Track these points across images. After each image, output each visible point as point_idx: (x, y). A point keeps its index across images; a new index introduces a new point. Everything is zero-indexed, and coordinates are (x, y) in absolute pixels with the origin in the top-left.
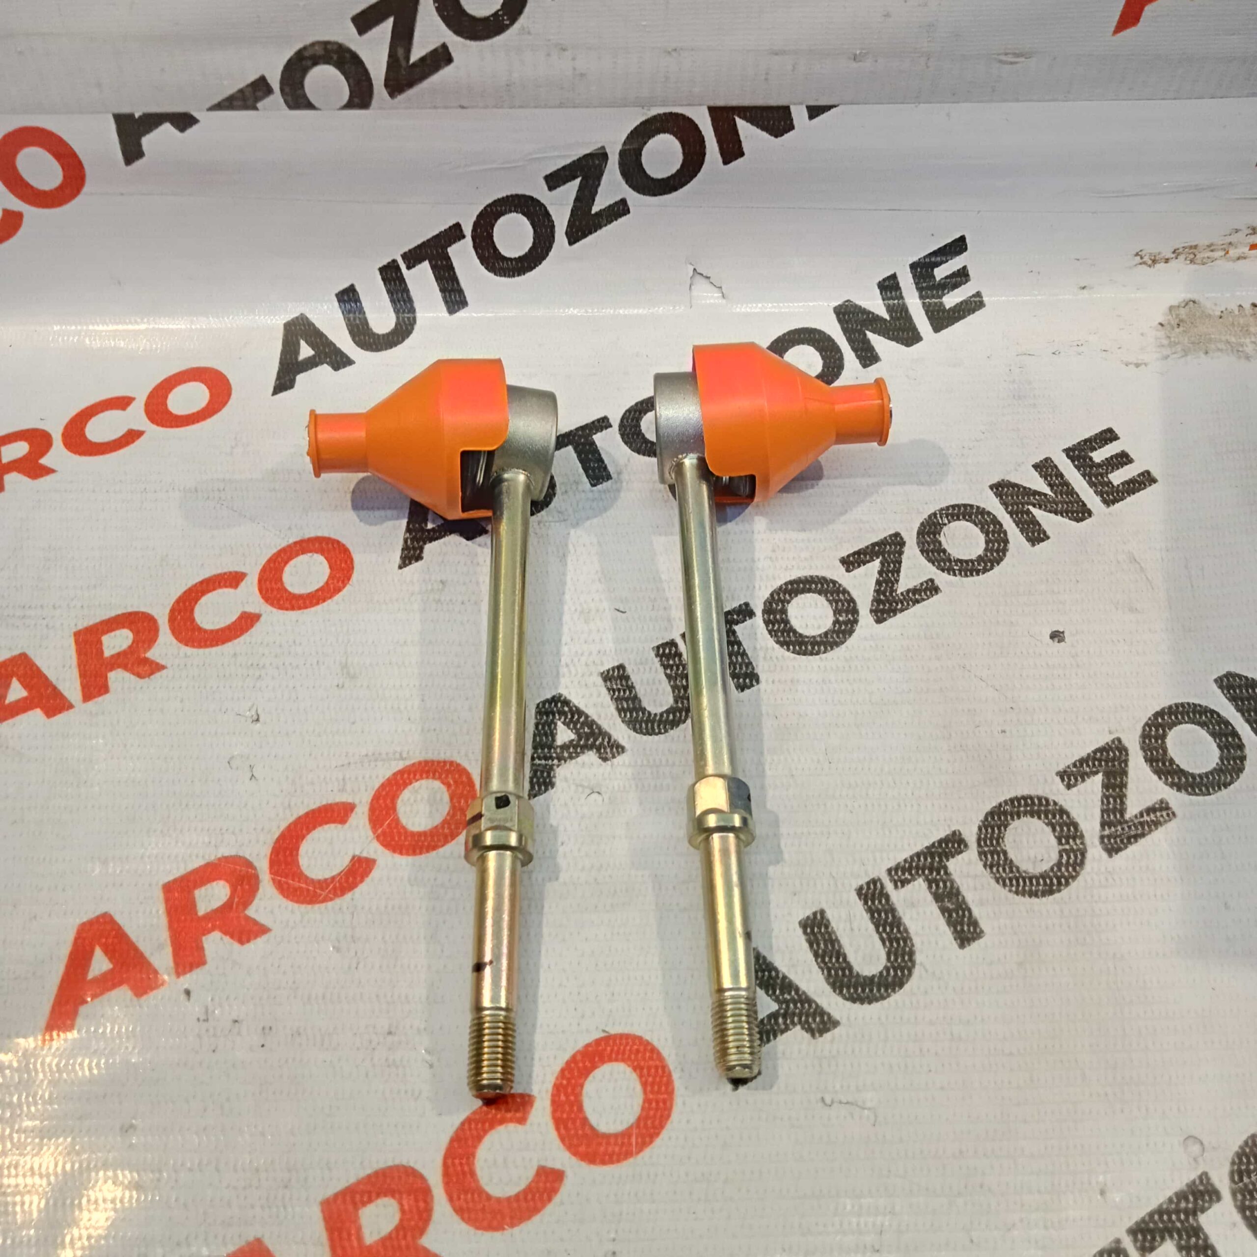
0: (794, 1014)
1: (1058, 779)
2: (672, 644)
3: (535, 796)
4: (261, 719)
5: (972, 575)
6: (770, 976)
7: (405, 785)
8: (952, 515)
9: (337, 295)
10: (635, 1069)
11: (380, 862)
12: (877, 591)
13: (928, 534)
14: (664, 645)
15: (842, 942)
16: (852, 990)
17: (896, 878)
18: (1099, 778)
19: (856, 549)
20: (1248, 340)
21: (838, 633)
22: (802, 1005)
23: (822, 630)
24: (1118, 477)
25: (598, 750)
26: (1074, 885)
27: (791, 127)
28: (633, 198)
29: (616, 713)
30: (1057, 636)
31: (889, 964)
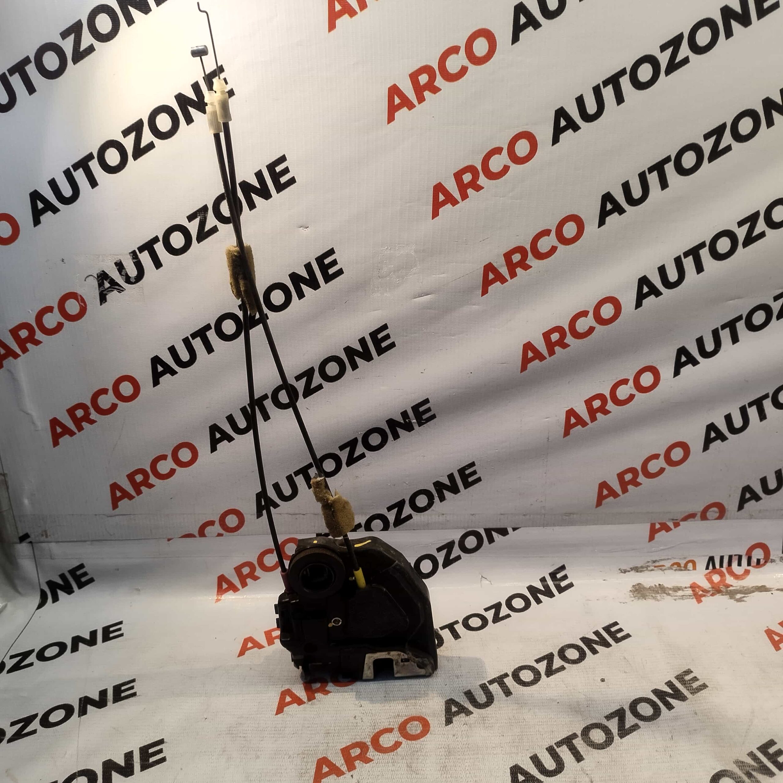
0: (530, 780)
2: (485, 684)
4: (363, 706)
5: (575, 664)
7: (408, 723)
11: (404, 743)
12: (547, 669)
14: (482, 684)
18: (617, 718)
19: (539, 657)
20: (658, 595)
21: (535, 680)
23: (530, 680)
24: (619, 635)
25: (465, 713)
26: (611, 746)
27: (508, 534)
28: (463, 555)
30: (603, 680)
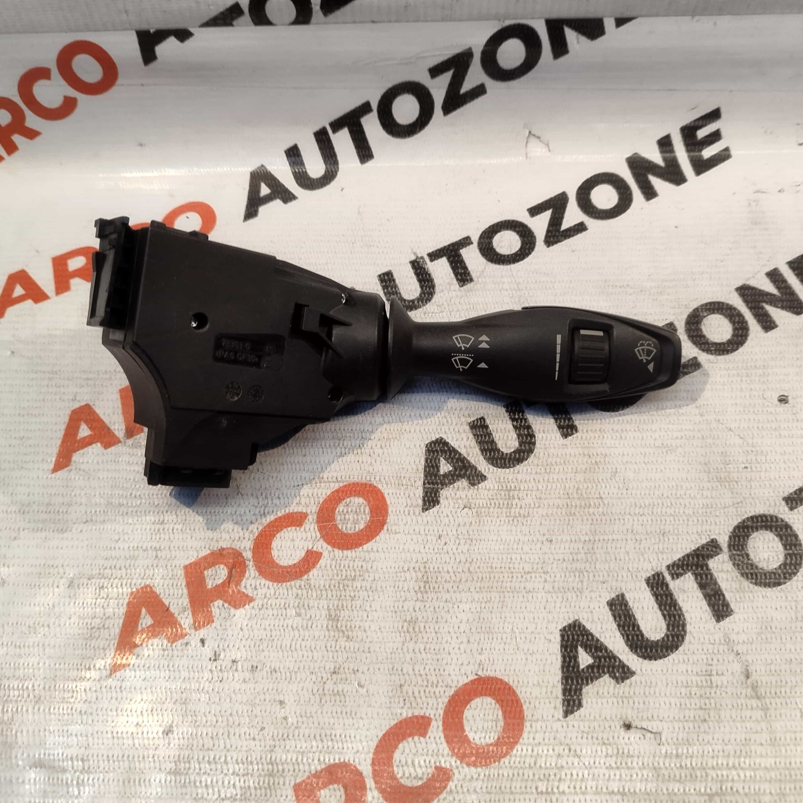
1: (783, 503)
3: (427, 510)
6: (588, 639)
8: (709, 309)
9: (286, 152)
10: (497, 701)
13: (693, 324)
15: (636, 616)
16: (643, 650)
17: (673, 572)
22: (610, 660)
29: (479, 453)
31: (668, 633)
